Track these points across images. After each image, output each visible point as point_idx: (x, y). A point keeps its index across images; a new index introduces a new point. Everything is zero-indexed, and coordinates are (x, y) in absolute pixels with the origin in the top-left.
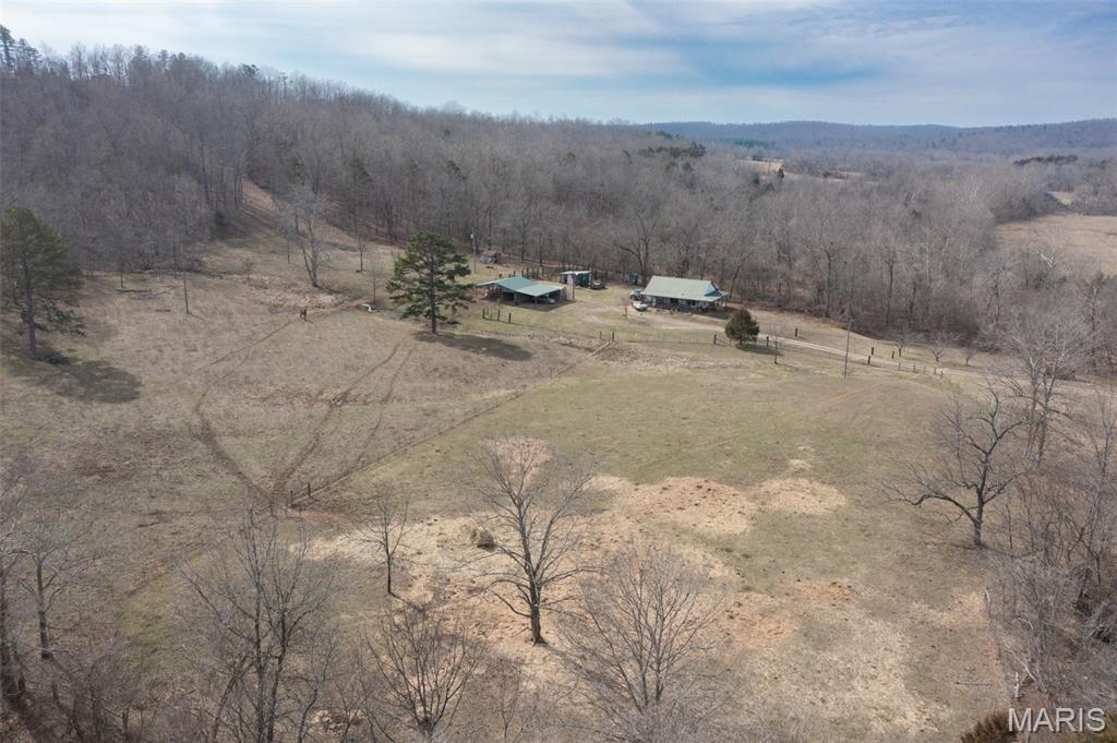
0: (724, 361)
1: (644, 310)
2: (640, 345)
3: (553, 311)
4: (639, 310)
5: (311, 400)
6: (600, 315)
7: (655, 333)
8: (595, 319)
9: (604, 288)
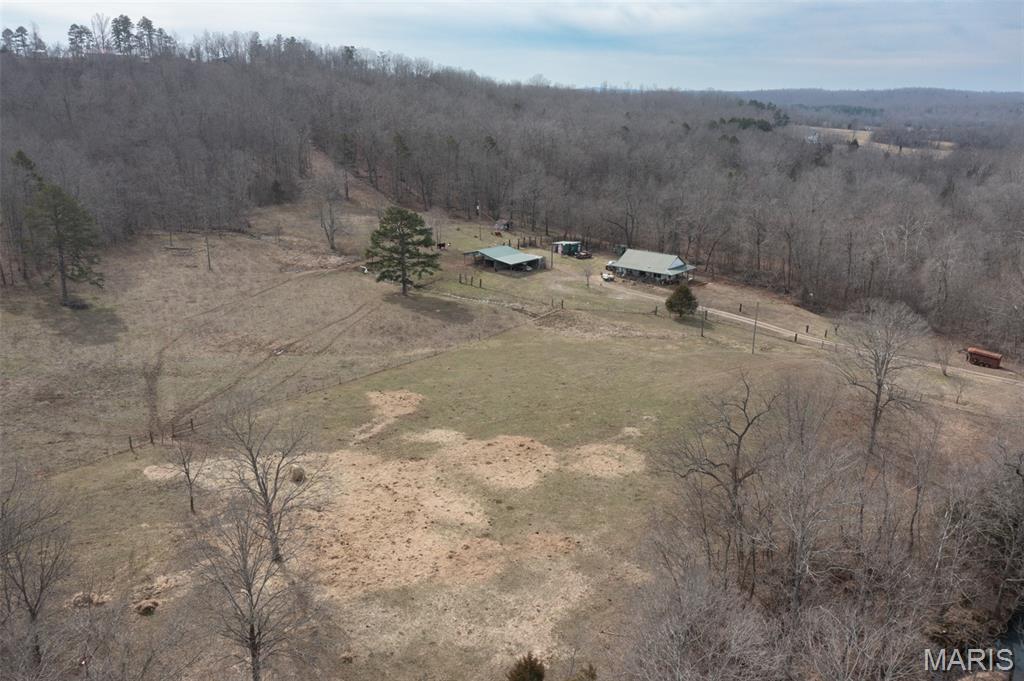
0: (654, 332)
1: (611, 280)
2: (584, 313)
3: (525, 279)
4: (606, 280)
5: (260, 348)
6: (568, 284)
7: (605, 303)
8: (560, 287)
9: (590, 257)
